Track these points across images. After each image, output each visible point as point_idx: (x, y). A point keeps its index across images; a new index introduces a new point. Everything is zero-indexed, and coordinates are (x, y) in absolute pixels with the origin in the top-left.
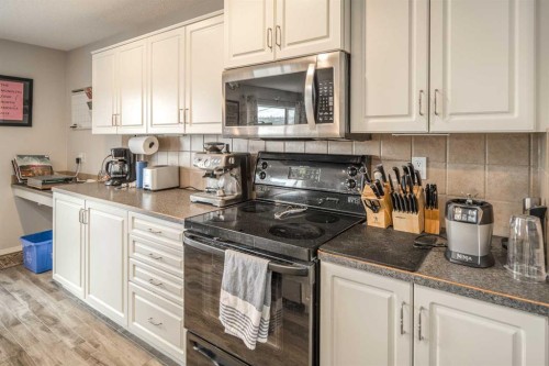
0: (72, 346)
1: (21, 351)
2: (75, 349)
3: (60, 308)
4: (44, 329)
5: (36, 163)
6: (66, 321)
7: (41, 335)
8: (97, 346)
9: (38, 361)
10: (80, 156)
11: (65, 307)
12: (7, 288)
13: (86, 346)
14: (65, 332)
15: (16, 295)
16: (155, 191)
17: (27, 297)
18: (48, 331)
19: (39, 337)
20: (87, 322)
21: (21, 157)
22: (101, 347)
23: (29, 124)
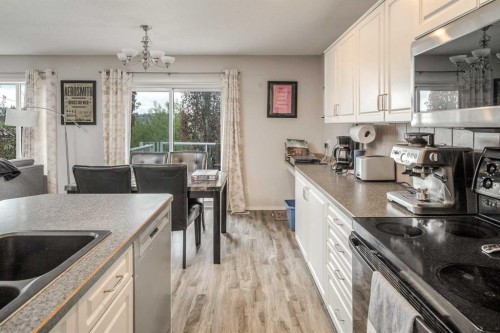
0: (288, 300)
1: (259, 285)
2: (289, 303)
3: (294, 263)
4: (278, 275)
5: (298, 145)
6: (293, 277)
7: (275, 279)
8: (303, 310)
9: (264, 298)
10: (327, 142)
11: (297, 264)
12: (273, 234)
13: (296, 305)
14: (289, 285)
15: (274, 242)
16: (365, 181)
17: (279, 246)
18: (280, 278)
19: (273, 280)
20: (306, 285)
21: (289, 140)
22: (305, 313)
23: (295, 116)
